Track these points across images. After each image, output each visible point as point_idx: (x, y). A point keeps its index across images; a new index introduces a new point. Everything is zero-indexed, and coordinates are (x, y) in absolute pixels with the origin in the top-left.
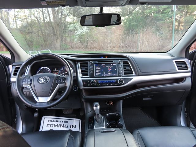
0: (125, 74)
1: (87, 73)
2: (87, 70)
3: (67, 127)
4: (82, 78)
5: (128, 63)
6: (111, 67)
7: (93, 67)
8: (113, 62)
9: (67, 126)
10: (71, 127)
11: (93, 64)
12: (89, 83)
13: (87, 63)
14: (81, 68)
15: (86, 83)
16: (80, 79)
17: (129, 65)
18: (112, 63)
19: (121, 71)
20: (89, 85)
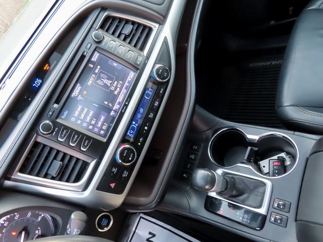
1: (78, 159)
2: (65, 154)
7: (66, 128)
8: (83, 57)
12: (121, 168)
14: (46, 176)
15: (114, 180)
17: (121, 20)
18: (90, 61)
19: (130, 51)
20: (125, 172)
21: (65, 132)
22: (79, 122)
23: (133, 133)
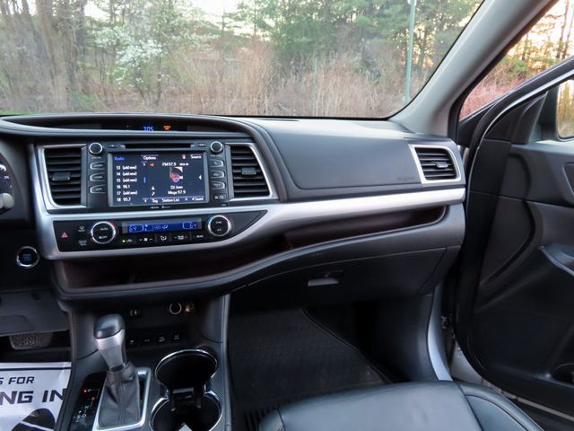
0: (237, 195)
1: (79, 192)
2: (79, 179)
3: (30, 401)
4: (51, 212)
5: (252, 154)
6: (181, 169)
7: (105, 165)
9: (31, 398)
10: (44, 400)
11: (103, 154)
12: (86, 236)
13: (78, 150)
14: (49, 173)
15: (70, 235)
16: (46, 219)
17: (255, 161)
18: (188, 153)
19: (223, 184)
20: (85, 241)
21: (100, 165)
22: (119, 174)
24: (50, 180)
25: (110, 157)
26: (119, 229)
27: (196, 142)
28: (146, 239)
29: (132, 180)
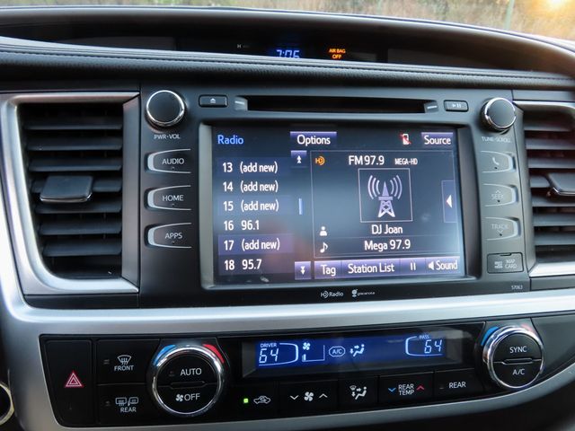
1: (117, 238)
2: (117, 197)
4: (36, 302)
7: (191, 160)
8: (418, 106)
11: (186, 126)
12: (136, 382)
13: (115, 110)
14: (34, 178)
15: (90, 379)
18: (416, 130)
19: (515, 223)
20: (134, 401)
21: (178, 161)
22: (230, 187)
23: (271, 359)
24: (34, 199)
25: (204, 133)
26: (233, 365)
27: (438, 96)
28: (309, 396)
29: (265, 207)
